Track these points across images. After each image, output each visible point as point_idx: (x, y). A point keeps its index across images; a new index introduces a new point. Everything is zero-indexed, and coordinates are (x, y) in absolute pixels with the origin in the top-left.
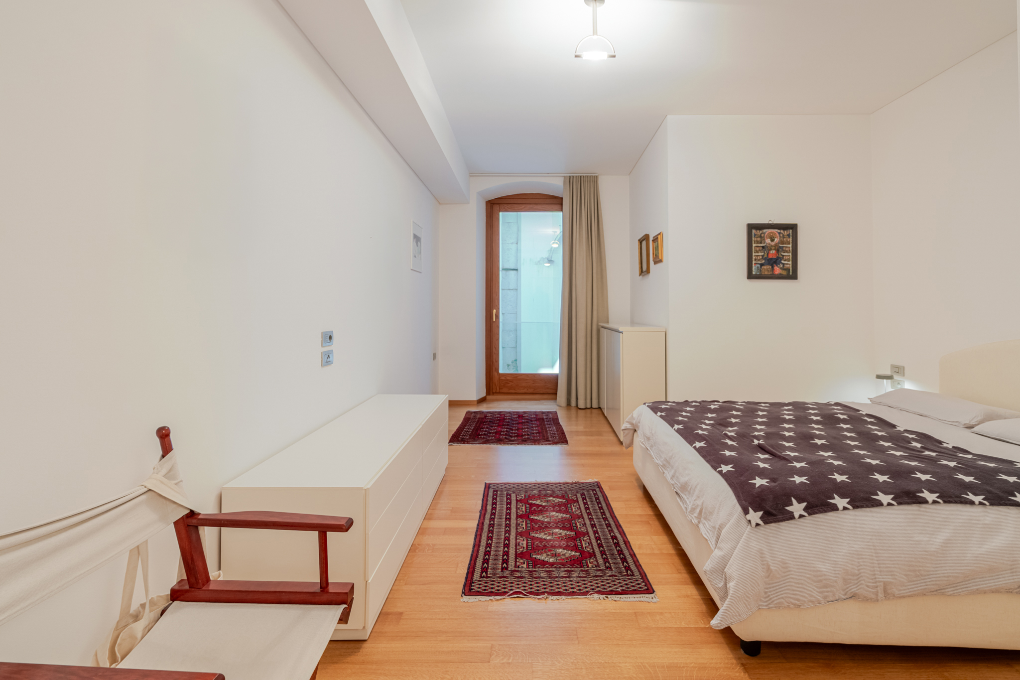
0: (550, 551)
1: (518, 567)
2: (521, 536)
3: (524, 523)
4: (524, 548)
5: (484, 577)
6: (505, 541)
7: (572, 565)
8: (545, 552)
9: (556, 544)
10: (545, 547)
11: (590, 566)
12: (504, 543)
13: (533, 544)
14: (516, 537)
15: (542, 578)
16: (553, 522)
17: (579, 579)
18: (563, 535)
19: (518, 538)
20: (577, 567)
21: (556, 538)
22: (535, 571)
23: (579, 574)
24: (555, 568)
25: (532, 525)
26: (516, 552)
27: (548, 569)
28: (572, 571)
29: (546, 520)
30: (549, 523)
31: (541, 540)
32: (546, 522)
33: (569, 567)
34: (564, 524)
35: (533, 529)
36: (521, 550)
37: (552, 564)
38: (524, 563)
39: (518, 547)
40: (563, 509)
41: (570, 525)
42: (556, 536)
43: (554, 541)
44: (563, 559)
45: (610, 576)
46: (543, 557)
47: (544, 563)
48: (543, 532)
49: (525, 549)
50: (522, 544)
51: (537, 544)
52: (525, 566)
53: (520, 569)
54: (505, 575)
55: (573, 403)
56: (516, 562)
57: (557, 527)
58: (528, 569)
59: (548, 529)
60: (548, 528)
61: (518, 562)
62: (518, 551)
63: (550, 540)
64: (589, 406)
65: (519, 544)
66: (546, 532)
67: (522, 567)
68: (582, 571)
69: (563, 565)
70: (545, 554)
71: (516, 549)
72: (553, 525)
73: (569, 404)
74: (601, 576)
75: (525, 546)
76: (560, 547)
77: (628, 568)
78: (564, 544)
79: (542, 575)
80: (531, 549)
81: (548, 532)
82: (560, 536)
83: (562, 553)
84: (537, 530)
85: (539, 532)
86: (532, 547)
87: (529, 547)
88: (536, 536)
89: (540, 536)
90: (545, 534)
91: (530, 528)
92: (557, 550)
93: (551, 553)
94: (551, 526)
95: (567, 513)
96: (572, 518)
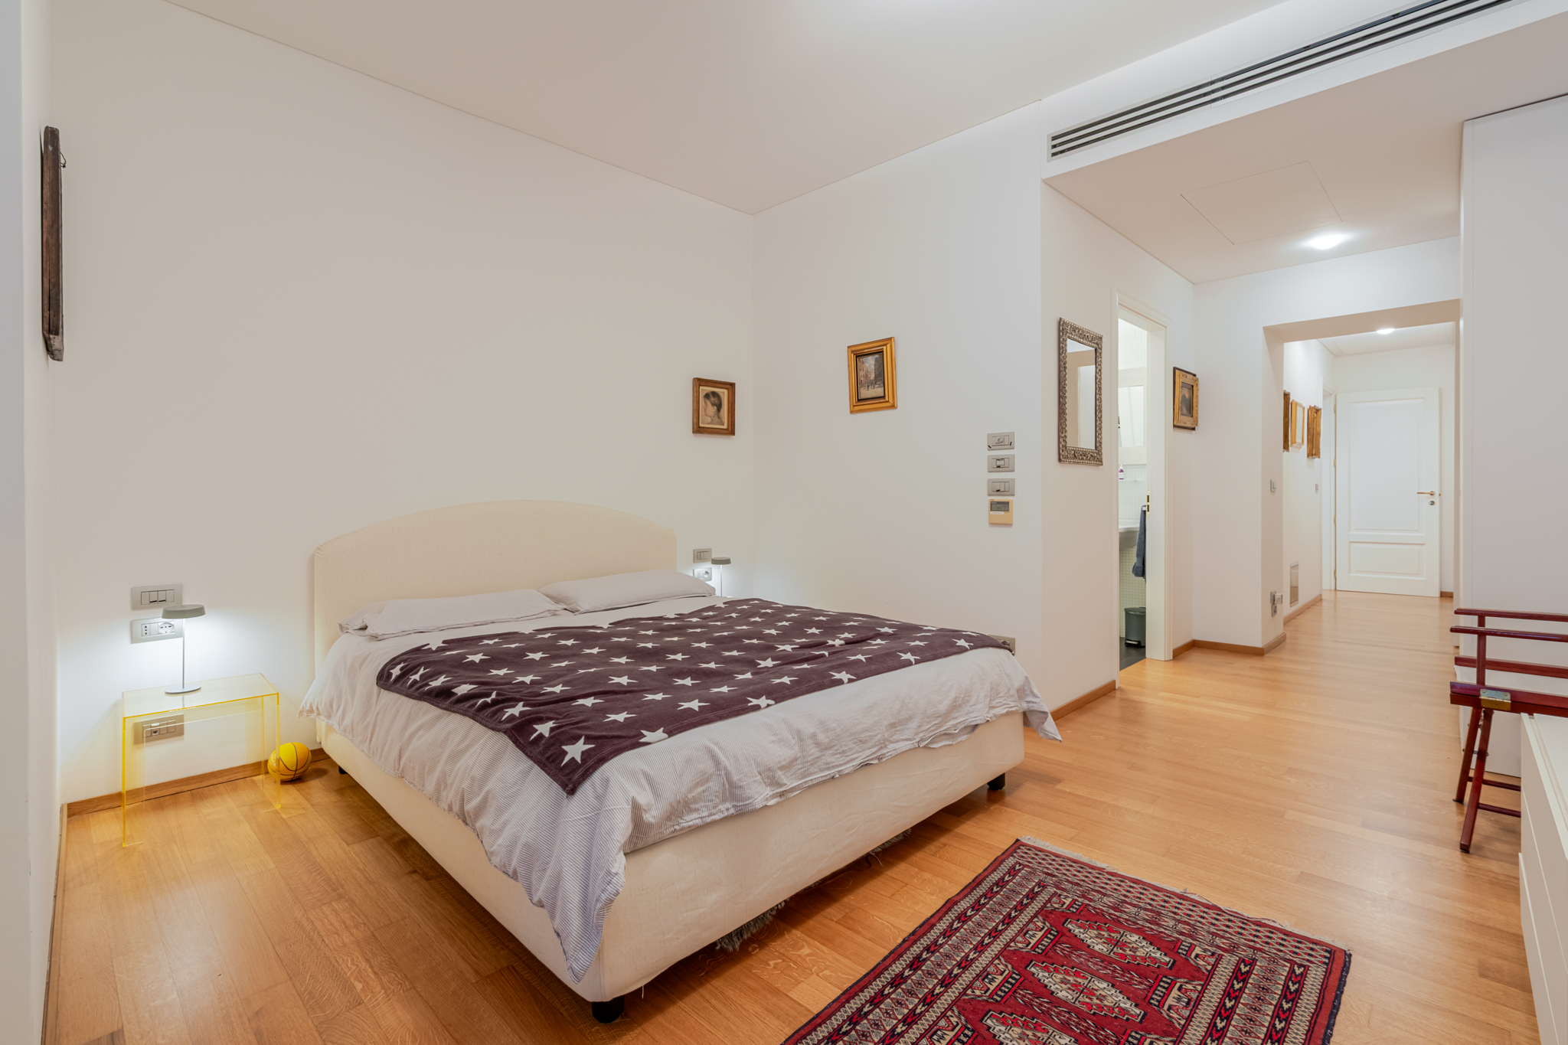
0: (1123, 956)
1: (1213, 954)
2: (1170, 1023)
4: (1180, 989)
5: (1300, 966)
6: (1225, 1029)
7: (1100, 914)
8: (1134, 958)
9: (1095, 964)
10: (1126, 969)
11: (1070, 900)
12: (1228, 1024)
13: (1152, 988)
14: (1185, 1027)
15: (1174, 919)
16: (1052, 1023)
17: (1108, 893)
18: (1060, 976)
19: (1183, 1022)
20: (1094, 908)
21: (1084, 977)
22: (1182, 934)
23: (1100, 898)
24: (1138, 924)
26: (1204, 987)
27: (1153, 927)
28: (1109, 906)
30: (1064, 1027)
31: (1124, 989)
32: (1069, 1032)
33: (1110, 914)
34: (1028, 1005)
35: (1123, 1027)
36: (1190, 987)
37: (1140, 931)
38: (1197, 956)
39: (1194, 996)
41: (1015, 991)
42: (1080, 980)
43: (1094, 974)
44: (1110, 930)
45: (1054, 876)
46: (1145, 949)
47: (1154, 940)
48: (1100, 1008)
49: (1178, 985)
50: (1179, 999)
51: (1140, 983)
52: (1198, 950)
53: (1213, 949)
54: (1250, 952)
56: (1215, 966)
57: (1056, 1002)
58: (1194, 942)
59: (1084, 1008)
60: (1078, 1013)
61: (1209, 964)
62: (1199, 988)
63: (1103, 978)
65: (1188, 1003)
66: (1096, 1001)
67: (1205, 950)
68: (1090, 900)
69: (1117, 921)
70: (1138, 954)
71: (1202, 993)
72: (1058, 1014)
74: (1068, 881)
75: (1175, 992)
76: (1093, 954)
78: (1079, 956)
79: (1171, 923)
80: (1164, 979)
81: (1091, 999)
82: (1070, 975)
83: (1101, 941)
84: (1116, 1017)
85: (1116, 1010)
86: (1158, 980)
87: (1167, 983)
88: (1129, 1003)
89: (1121, 998)
90: (1101, 998)
91: (1133, 1034)
92: (1105, 950)
93: (1124, 950)
94: (1069, 1013)
95: (985, 1033)
96: (990, 1011)
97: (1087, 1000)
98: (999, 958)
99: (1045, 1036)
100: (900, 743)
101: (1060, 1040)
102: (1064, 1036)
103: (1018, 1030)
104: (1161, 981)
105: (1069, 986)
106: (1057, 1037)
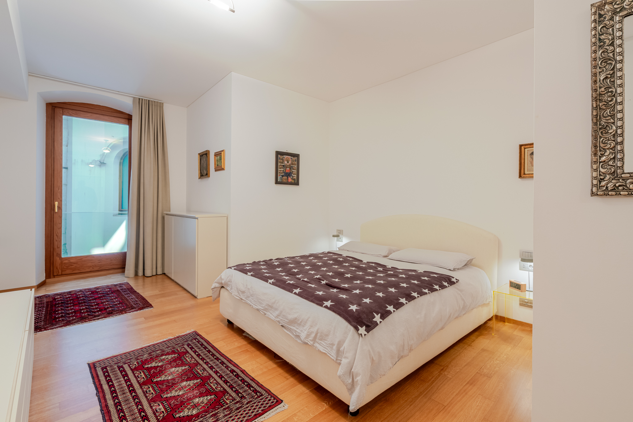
0: (188, 404)
2: (154, 402)
3: (151, 389)
4: (163, 412)
6: (140, 414)
7: (214, 408)
8: (185, 407)
9: (191, 396)
10: (182, 403)
11: (228, 403)
12: (141, 416)
13: (170, 405)
14: (150, 405)
16: (177, 377)
18: (192, 385)
19: (152, 405)
20: (219, 408)
21: (187, 390)
23: (224, 413)
24: (201, 418)
25: (159, 387)
26: (157, 419)
28: (217, 413)
29: (170, 378)
30: (173, 379)
31: (175, 398)
32: (171, 379)
33: (212, 412)
34: (187, 375)
35: (162, 391)
36: (161, 415)
37: (197, 416)
39: (157, 414)
40: (179, 362)
41: (193, 374)
42: (187, 389)
43: (187, 393)
44: (203, 407)
45: (247, 403)
46: (186, 413)
47: (190, 418)
48: (173, 389)
49: (165, 412)
50: (160, 409)
51: (174, 403)
55: (140, 273)
57: (183, 381)
59: (176, 385)
60: (175, 384)
62: (159, 418)
63: (183, 395)
64: (154, 274)
65: (156, 411)
66: (176, 389)
68: (225, 409)
69: (206, 411)
70: (186, 409)
71: (156, 417)
72: (179, 380)
73: (136, 274)
74: (241, 407)
75: (163, 410)
76: (196, 397)
77: (255, 391)
78: (197, 393)
80: (170, 410)
81: (178, 388)
82: (190, 387)
83: (200, 402)
84: (167, 391)
85: (169, 392)
86: (171, 408)
87: (168, 410)
88: (169, 396)
89: (172, 395)
90: (176, 391)
91: (159, 392)
92: (195, 401)
93: (190, 406)
94: (177, 382)
95: (185, 365)
96: (190, 368)
97: (178, 387)
104: (170, 409)
105: (187, 386)
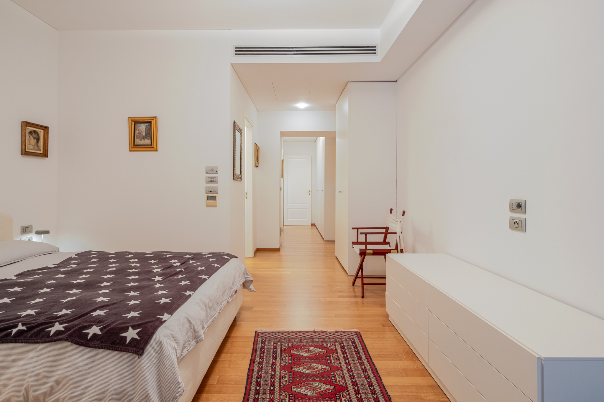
0: (313, 354)
1: (333, 344)
2: (337, 367)
3: (338, 380)
5: (352, 339)
7: (298, 345)
8: (316, 353)
9: (308, 360)
10: (317, 358)
11: (287, 344)
13: (326, 360)
14: (341, 365)
15: (317, 339)
16: (310, 381)
17: (295, 338)
18: (302, 367)
19: (339, 365)
20: (295, 344)
21: (308, 365)
22: (322, 342)
23: (294, 341)
24: (309, 344)
25: (330, 378)
26: (337, 353)
27: (314, 343)
28: (299, 342)
29: (317, 384)
30: (314, 381)
31: (320, 363)
32: (317, 381)
33: (301, 344)
34: (300, 379)
35: (328, 373)
36: (334, 355)
37: (312, 346)
38: (330, 346)
39: (337, 357)
41: (294, 378)
42: (308, 366)
43: (310, 363)
44: (304, 349)
45: (277, 339)
46: (317, 350)
47: (317, 346)
48: (319, 371)
49: (331, 356)
50: (334, 360)
51: (323, 360)
52: (329, 345)
53: (332, 343)
54: (340, 340)
56: (335, 347)
57: (307, 375)
58: (326, 343)
59: (315, 373)
60: (315, 375)
61: (334, 347)
62: (336, 354)
63: (313, 363)
65: (337, 359)
67: (330, 344)
68: (292, 342)
69: (304, 345)
70: (316, 352)
71: (338, 355)
72: (310, 378)
74: (282, 339)
75: (332, 358)
76: (306, 357)
78: (302, 360)
79: (317, 340)
80: (327, 356)
81: (315, 370)
82: (304, 366)
83: (304, 353)
84: (324, 371)
85: (323, 369)
86: (326, 357)
87: (329, 357)
88: (324, 366)
89: (321, 366)
90: (317, 368)
91: (331, 374)
92: (307, 355)
93: (312, 353)
94: (312, 376)
95: (296, 393)
96: (292, 387)
97: (314, 371)
98: (281, 370)
99: (312, 385)
100: (224, 302)
101: (316, 384)
102: (316, 383)
103: (303, 388)
104: (327, 357)
105: (306, 369)
106: (315, 384)
